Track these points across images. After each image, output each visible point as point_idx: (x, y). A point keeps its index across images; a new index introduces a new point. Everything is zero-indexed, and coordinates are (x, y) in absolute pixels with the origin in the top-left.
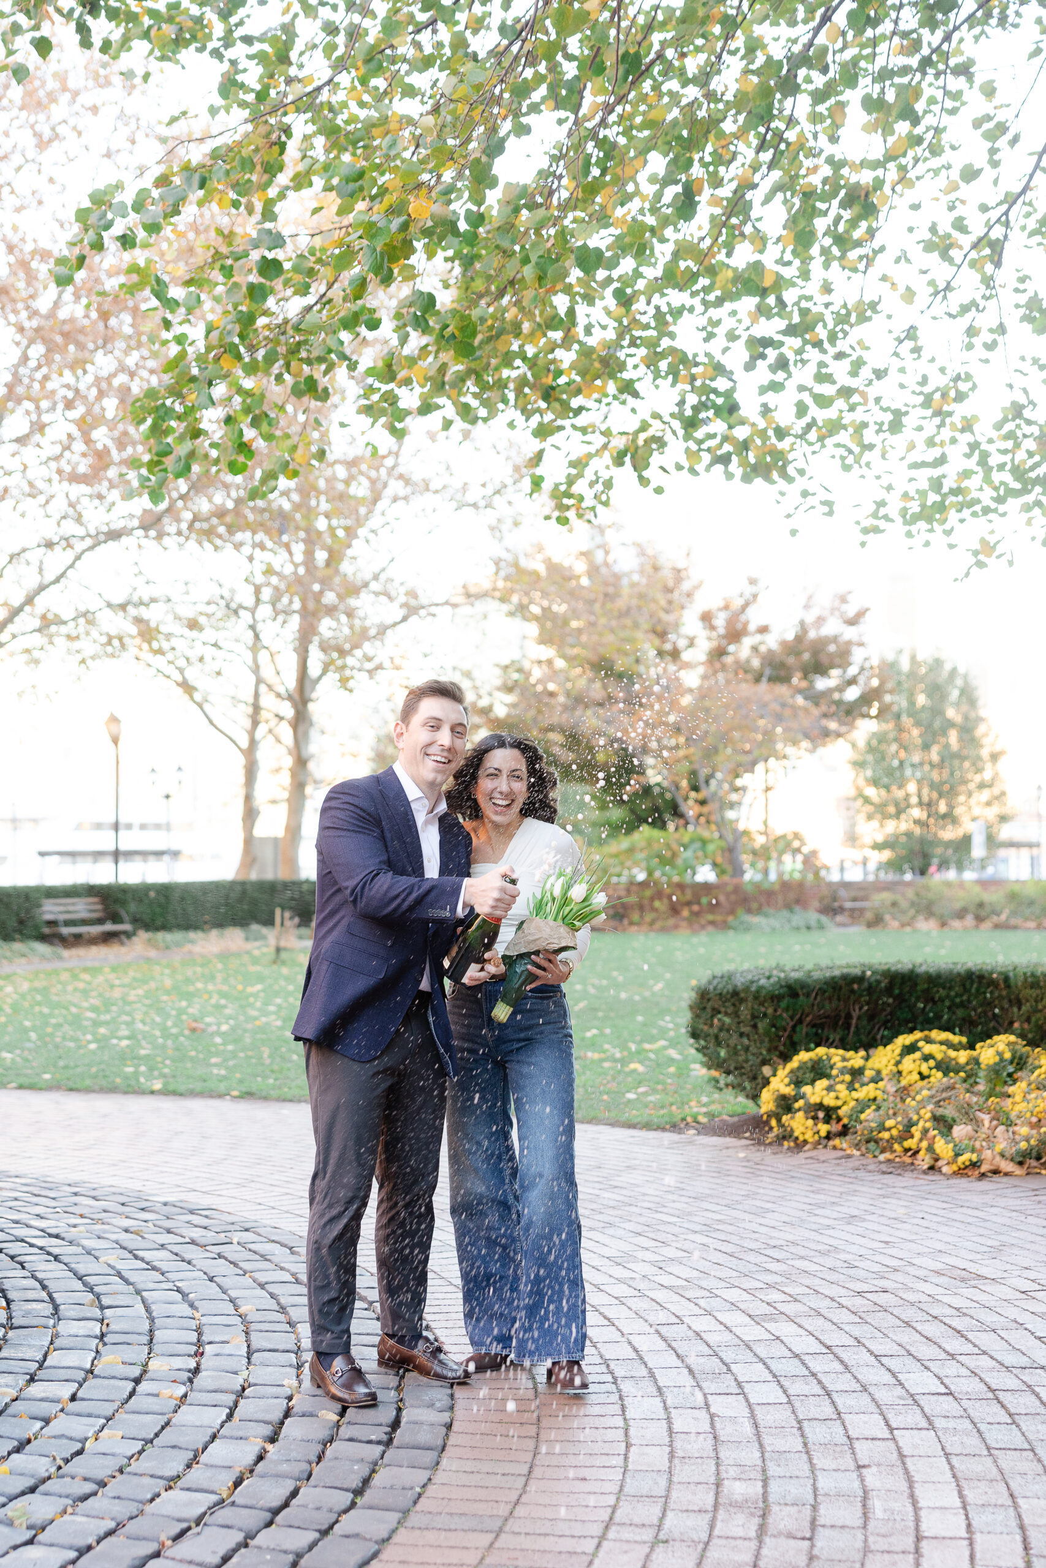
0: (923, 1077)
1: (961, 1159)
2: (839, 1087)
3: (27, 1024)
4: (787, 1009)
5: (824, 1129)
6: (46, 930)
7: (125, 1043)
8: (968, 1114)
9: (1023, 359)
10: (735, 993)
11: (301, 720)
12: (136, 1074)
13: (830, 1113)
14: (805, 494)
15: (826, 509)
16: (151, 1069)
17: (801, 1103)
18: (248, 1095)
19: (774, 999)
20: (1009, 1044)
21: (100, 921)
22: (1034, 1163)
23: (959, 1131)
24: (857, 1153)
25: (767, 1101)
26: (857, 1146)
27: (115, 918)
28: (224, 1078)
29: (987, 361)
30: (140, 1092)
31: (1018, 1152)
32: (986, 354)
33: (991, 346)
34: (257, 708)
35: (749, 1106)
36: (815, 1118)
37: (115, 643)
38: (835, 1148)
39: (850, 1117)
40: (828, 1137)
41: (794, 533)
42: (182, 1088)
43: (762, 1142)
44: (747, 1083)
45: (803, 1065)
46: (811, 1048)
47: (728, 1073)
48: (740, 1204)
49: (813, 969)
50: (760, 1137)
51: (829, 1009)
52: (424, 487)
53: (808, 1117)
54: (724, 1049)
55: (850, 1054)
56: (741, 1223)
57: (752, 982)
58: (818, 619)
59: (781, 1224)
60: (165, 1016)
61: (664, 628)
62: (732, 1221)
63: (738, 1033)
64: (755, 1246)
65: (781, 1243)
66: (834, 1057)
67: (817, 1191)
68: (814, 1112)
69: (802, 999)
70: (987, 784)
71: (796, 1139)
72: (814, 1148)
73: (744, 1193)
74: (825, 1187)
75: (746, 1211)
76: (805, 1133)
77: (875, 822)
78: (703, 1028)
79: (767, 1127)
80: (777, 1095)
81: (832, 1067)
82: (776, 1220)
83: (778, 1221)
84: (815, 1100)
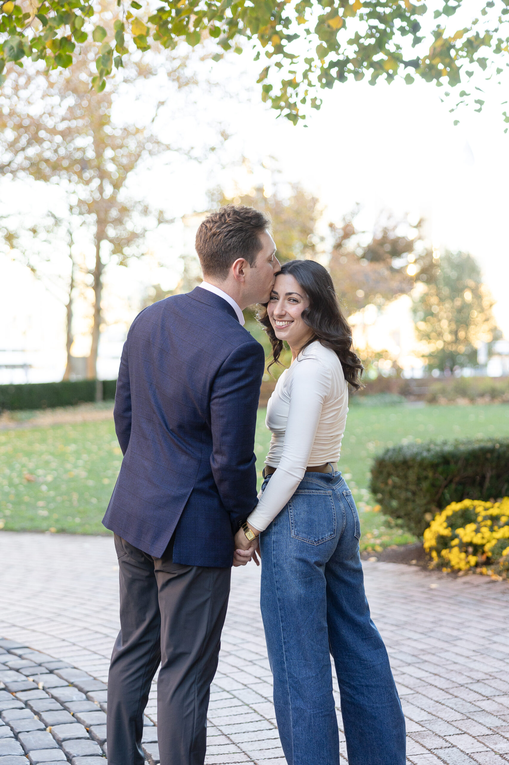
2: (483, 530)
4: (442, 473)
5: (473, 560)
10: (404, 462)
11: (98, 286)
13: (477, 549)
14: (463, 94)
15: (478, 106)
17: (456, 542)
18: (62, 532)
19: (434, 466)
24: (500, 579)
25: (429, 538)
26: (499, 573)
28: (45, 518)
34: (73, 280)
35: (411, 539)
36: (466, 552)
38: (481, 574)
39: (492, 551)
40: (477, 565)
41: (456, 123)
42: (17, 526)
43: (424, 568)
44: (413, 525)
45: (455, 514)
46: (460, 500)
47: (398, 517)
48: (432, 631)
49: (457, 443)
50: (422, 563)
51: (470, 471)
52: (168, 147)
53: (461, 552)
54: (396, 501)
55: (488, 504)
56: (440, 653)
57: (417, 454)
58: (395, 227)
59: (471, 653)
60: (12, 468)
61: (306, 231)
62: (433, 651)
63: (407, 490)
64: (461, 680)
65: (480, 676)
66: (477, 507)
67: (485, 617)
68: (465, 548)
69: (452, 466)
70: (487, 320)
71: (452, 567)
72: (466, 573)
73: (432, 620)
74: (489, 611)
75: (439, 639)
76: (458, 563)
77: (424, 342)
78: (382, 486)
79: (428, 557)
80: (436, 535)
81: (477, 515)
82: (467, 649)
83: (469, 650)
84: (466, 539)
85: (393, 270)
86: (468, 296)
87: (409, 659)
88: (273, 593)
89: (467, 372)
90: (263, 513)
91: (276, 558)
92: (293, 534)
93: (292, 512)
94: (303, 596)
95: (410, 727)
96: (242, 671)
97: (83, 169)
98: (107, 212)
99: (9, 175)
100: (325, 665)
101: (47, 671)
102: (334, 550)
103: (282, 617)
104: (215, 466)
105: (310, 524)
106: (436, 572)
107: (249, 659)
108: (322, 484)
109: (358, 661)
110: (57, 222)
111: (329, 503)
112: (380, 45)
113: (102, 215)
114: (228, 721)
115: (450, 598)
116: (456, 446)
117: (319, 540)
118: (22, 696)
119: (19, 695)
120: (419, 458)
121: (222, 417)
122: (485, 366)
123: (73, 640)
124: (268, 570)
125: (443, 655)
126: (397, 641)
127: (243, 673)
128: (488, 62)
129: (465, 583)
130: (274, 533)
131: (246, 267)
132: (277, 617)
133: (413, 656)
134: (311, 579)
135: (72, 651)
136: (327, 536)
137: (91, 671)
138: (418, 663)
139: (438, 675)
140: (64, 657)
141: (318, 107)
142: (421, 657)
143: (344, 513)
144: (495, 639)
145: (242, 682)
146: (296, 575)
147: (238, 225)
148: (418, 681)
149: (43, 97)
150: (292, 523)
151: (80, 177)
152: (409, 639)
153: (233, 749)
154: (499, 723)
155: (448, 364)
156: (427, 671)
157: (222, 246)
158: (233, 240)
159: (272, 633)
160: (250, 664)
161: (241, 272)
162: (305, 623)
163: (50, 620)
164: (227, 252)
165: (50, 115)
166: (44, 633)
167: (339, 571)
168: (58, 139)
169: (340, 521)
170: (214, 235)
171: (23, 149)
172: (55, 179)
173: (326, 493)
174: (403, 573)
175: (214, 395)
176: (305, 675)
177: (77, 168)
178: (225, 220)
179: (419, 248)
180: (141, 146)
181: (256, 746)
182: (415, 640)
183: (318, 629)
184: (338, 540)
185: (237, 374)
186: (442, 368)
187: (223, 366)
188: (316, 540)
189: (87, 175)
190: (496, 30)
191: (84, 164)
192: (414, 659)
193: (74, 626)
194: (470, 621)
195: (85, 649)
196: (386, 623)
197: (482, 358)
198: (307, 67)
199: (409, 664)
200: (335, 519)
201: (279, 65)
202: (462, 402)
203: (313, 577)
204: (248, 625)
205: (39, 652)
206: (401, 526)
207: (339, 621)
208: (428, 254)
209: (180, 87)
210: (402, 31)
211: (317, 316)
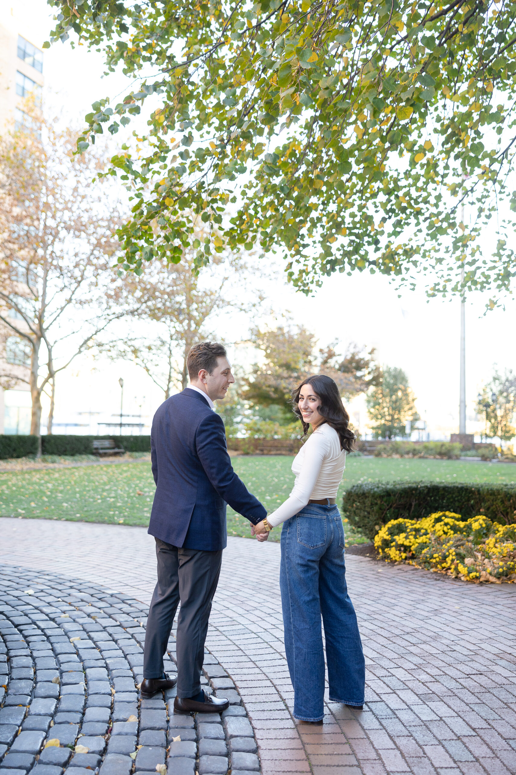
0: (445, 533)
1: (471, 575)
2: (411, 537)
3: (77, 490)
4: (386, 502)
5: (404, 555)
6: (94, 451)
7: (112, 500)
8: (470, 553)
9: (504, 221)
10: (364, 494)
12: (114, 515)
13: (406, 549)
14: (403, 279)
15: (412, 287)
16: (120, 513)
17: (394, 543)
19: (381, 497)
20: (484, 520)
21: (113, 448)
22: (505, 578)
23: (468, 561)
24: (420, 568)
25: (378, 541)
26: (420, 564)
27: (119, 447)
29: (486, 223)
30: (114, 523)
31: (498, 573)
32: (486, 220)
33: (489, 217)
34: (170, 377)
35: (366, 540)
36: (400, 550)
37: (123, 354)
38: (409, 564)
39: (416, 550)
40: (406, 558)
41: (399, 296)
42: (131, 522)
43: (374, 559)
44: (368, 532)
45: (393, 526)
46: (396, 518)
47: (359, 527)
48: (379, 599)
50: (373, 556)
51: (402, 501)
52: (229, 303)
53: (397, 550)
54: (358, 517)
55: (413, 522)
56: (384, 613)
58: (359, 352)
59: (403, 615)
60: (130, 487)
61: (307, 354)
62: (380, 612)
63: (365, 511)
64: (398, 632)
65: (409, 630)
66: (407, 523)
67: (411, 592)
68: (399, 547)
69: (392, 497)
70: (411, 409)
71: (391, 559)
72: (399, 564)
73: (379, 592)
74: (414, 588)
75: (384, 605)
76: (395, 556)
77: (374, 420)
78: (350, 508)
79: (377, 552)
80: (382, 539)
81: (407, 527)
83: (402, 612)
84: (400, 542)
85: (357, 378)
86: (400, 394)
87: (366, 617)
89: (398, 439)
92: (298, 541)
93: (299, 527)
95: (367, 662)
97: (179, 314)
98: (191, 339)
99: (137, 317)
102: (324, 552)
105: (309, 536)
106: (382, 562)
107: (269, 613)
108: (321, 512)
109: (337, 621)
110: (163, 343)
111: (323, 524)
112: (356, 251)
113: (189, 341)
114: (254, 652)
115: (390, 579)
117: (314, 546)
118: (130, 630)
119: (128, 630)
120: (372, 492)
122: (410, 435)
125: (386, 615)
128: (418, 264)
129: (399, 570)
131: (207, 375)
132: (288, 589)
133: (368, 615)
136: (320, 544)
138: (371, 620)
139: (384, 628)
141: (320, 286)
142: (373, 616)
143: (333, 531)
144: (418, 606)
147: (204, 351)
148: (372, 631)
149: (158, 273)
150: (298, 534)
151: (178, 319)
152: (365, 604)
153: (257, 670)
154: (421, 661)
155: (388, 433)
156: (376, 625)
157: (194, 362)
158: (200, 359)
160: (269, 616)
161: (204, 378)
164: (197, 366)
165: (162, 283)
166: (145, 591)
167: (329, 565)
168: (166, 297)
169: (329, 535)
171: (146, 302)
172: (163, 319)
173: (323, 518)
176: (303, 627)
177: (176, 313)
179: (372, 365)
180: (213, 302)
181: (272, 669)
182: (369, 605)
184: (327, 547)
186: (384, 436)
188: (312, 545)
189: (181, 318)
190: (423, 245)
191: (180, 311)
192: (368, 617)
194: (402, 594)
197: (408, 431)
198: (314, 262)
199: (366, 620)
200: (326, 534)
201: (298, 261)
202: (396, 456)
205: (142, 602)
206: (360, 533)
207: (327, 596)
208: (377, 369)
209: (236, 270)
210: (369, 243)
211: (326, 409)
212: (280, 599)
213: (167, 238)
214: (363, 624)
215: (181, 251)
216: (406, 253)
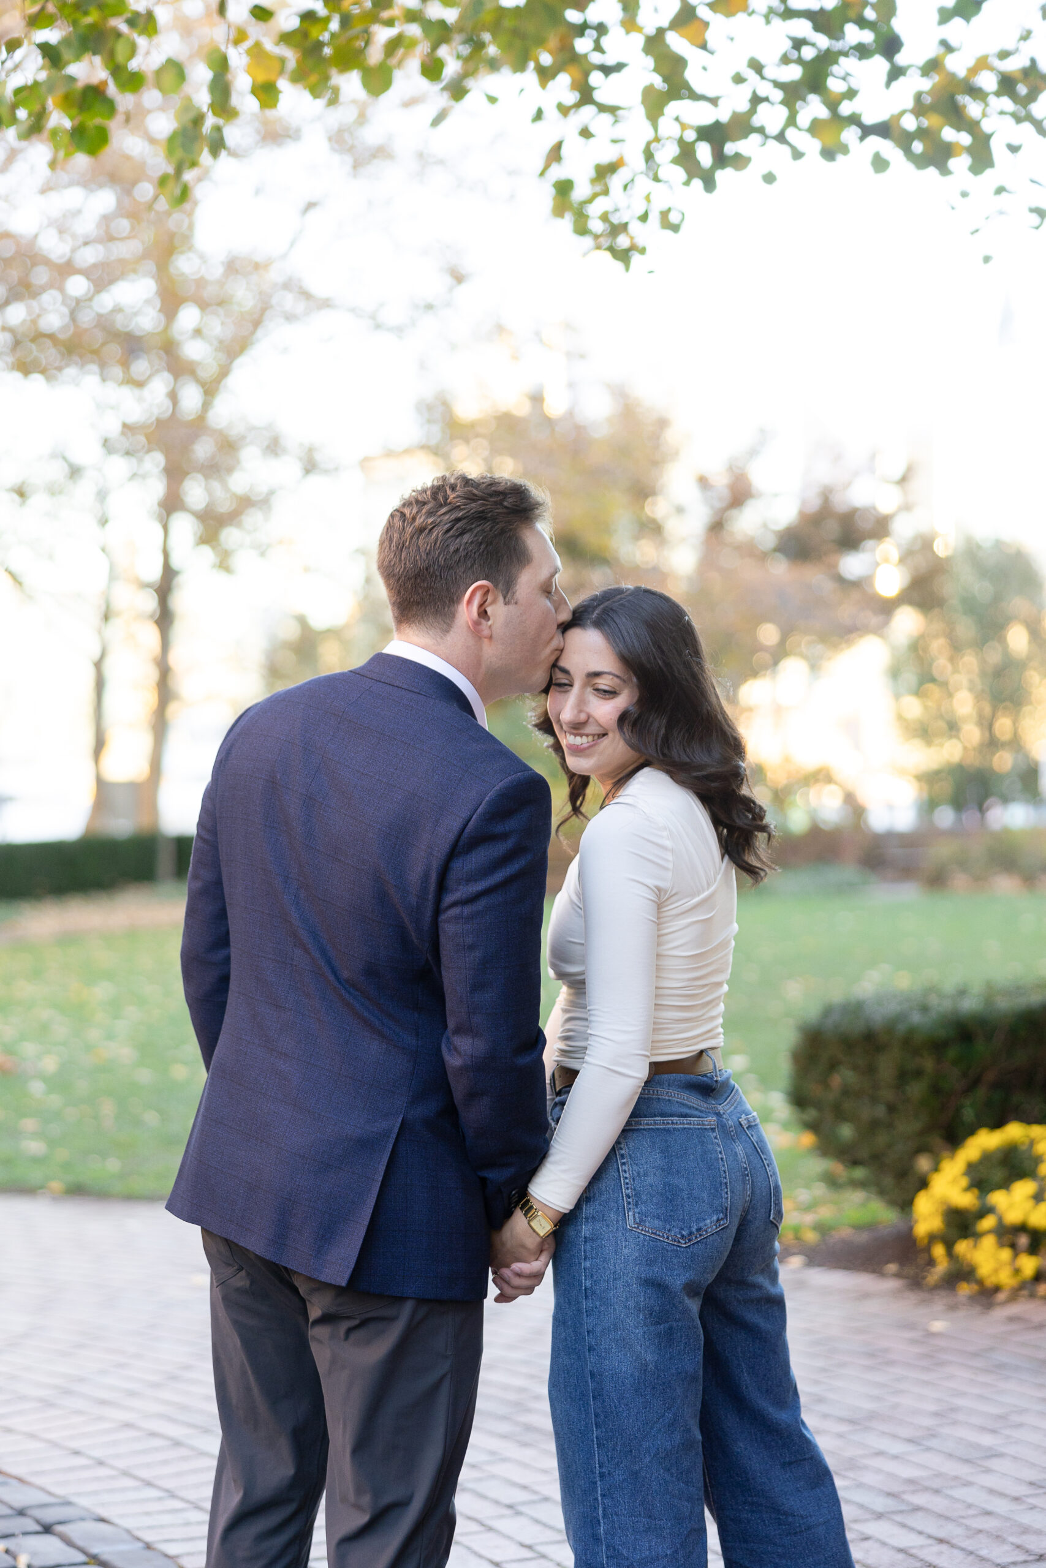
4: (957, 1062)
5: (1031, 1264)
10: (870, 1036)
11: (165, 617)
13: (1040, 1240)
14: (1001, 190)
17: (988, 1223)
18: (78, 1191)
19: (937, 1046)
25: (926, 1213)
28: (39, 1160)
34: (108, 602)
35: (882, 1213)
36: (1013, 1246)
40: (1040, 1277)
43: (916, 1283)
44: (888, 1181)
45: (987, 1157)
46: (997, 1124)
47: (855, 1163)
48: (934, 1436)
49: (991, 993)
50: (910, 1270)
51: (1021, 1058)
52: (326, 304)
53: (1001, 1245)
54: (849, 1124)
56: (951, 1487)
57: (900, 1017)
58: (848, 483)
59: (1022, 1490)
61: (642, 492)
62: (936, 1484)
63: (874, 1100)
66: (1038, 1142)
68: (1011, 1236)
69: (980, 1047)
71: (980, 1282)
72: (1015, 1294)
73: (933, 1408)
75: (950, 1455)
76: (996, 1271)
78: (814, 1089)
79: (922, 1259)
80: (945, 1207)
81: (1039, 1159)
82: (1017, 1479)
83: (1019, 1480)
84: (1013, 1217)
85: (842, 582)
87: (880, 1504)
88: (579, 1358)
90: (564, 1171)
91: (592, 1276)
92: (630, 1222)
93: (626, 1170)
94: (651, 1367)
96: (490, 1529)
97: (130, 354)
100: (695, 1530)
101: (38, 1528)
102: (726, 1254)
103: (596, 1415)
104: (453, 1061)
105: (670, 1197)
106: (943, 1293)
107: (507, 1502)
109: (773, 1516)
110: (75, 469)
111: (710, 1147)
115: (975, 1355)
116: (989, 999)
117: (691, 1233)
120: (901, 1028)
121: (472, 947)
123: (98, 1453)
124: (570, 1303)
125: (960, 1493)
126: (851, 1459)
127: (490, 1535)
129: (1011, 1319)
130: (587, 1218)
131: (494, 602)
132: (587, 1413)
133: (890, 1495)
134: (671, 1328)
135: (98, 1479)
136: (710, 1223)
137: (138, 1529)
138: (901, 1512)
139: (948, 1542)
140: (79, 1494)
141: (674, 229)
142: (908, 1497)
143: (746, 1168)
145: (489, 1556)
146: (638, 1317)
147: (475, 506)
148: (901, 1556)
150: (628, 1196)
151: (126, 372)
152: (880, 1453)
155: (972, 795)
156: (920, 1533)
157: (439, 556)
158: (465, 540)
159: (573, 1452)
160: (507, 1512)
161: (483, 614)
162: (652, 1428)
163: (47, 1404)
164: (450, 568)
166: (32, 1436)
167: (734, 1302)
169: (739, 1187)
170: (421, 530)
173: (703, 1124)
174: (865, 1296)
175: (449, 899)
176: (647, 1553)
177: (119, 350)
178: (446, 498)
179: (904, 529)
180: (264, 299)
182: (895, 1457)
183: (683, 1444)
184: (734, 1231)
185: (499, 849)
186: (958, 803)
187: (467, 830)
188: (684, 1233)
189: (140, 368)
192: (892, 1504)
193: (100, 1419)
194: (1023, 1411)
195: (126, 1474)
196: (825, 1416)
198: (648, 133)
199: (880, 1516)
200: (726, 1183)
201: (585, 132)
202: (1006, 885)
203: (675, 1324)
204: (504, 1418)
205: (21, 1480)
206: (862, 1185)
207: (731, 1421)
208: (926, 543)
209: (357, 165)
210: (862, 51)
211: (658, 724)
212: (552, 1446)
213: (51, 55)
214: (872, 1528)
215: (110, 107)
216: (1007, 85)
